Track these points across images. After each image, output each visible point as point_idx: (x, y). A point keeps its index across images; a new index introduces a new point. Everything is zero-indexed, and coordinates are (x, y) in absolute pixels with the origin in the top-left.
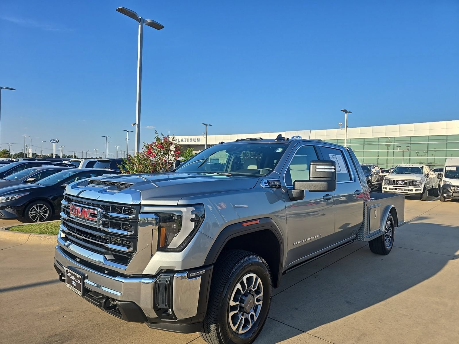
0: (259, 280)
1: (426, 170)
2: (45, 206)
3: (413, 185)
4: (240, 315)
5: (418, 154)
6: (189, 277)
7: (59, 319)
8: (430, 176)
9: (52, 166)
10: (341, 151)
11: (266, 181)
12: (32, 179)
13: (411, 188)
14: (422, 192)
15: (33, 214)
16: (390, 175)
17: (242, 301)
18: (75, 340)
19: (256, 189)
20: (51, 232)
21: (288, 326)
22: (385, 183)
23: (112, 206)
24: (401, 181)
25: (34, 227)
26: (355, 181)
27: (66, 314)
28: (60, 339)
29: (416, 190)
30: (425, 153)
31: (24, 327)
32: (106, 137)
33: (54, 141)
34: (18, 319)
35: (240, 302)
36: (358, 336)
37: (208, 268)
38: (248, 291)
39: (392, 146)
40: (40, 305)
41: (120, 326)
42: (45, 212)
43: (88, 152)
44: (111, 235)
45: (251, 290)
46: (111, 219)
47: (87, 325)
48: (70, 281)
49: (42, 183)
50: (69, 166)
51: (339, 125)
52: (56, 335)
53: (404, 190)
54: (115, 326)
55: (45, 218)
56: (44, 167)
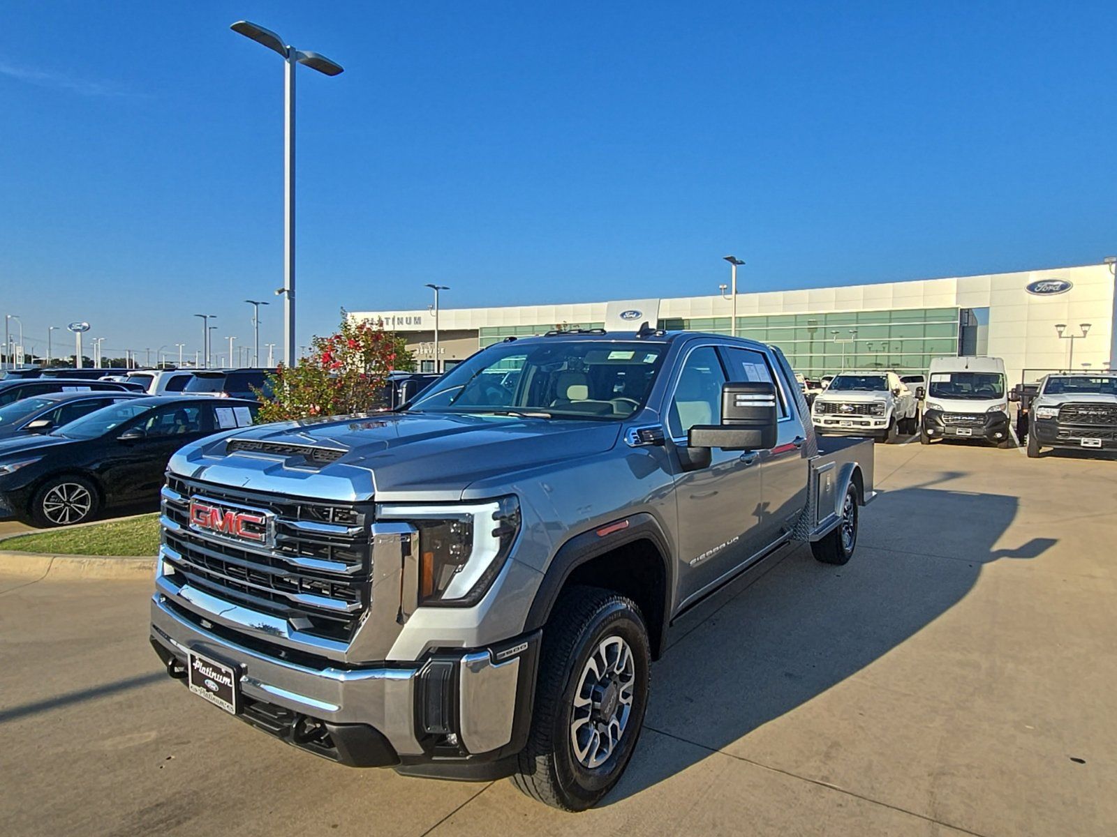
0: (628, 652)
1: (894, 381)
2: (81, 488)
3: (870, 414)
4: (592, 728)
5: (870, 348)
6: (495, 661)
7: (159, 764)
8: (902, 394)
9: (87, 391)
10: (764, 354)
11: (635, 430)
12: (43, 423)
13: (866, 418)
14: (887, 426)
15: (54, 506)
16: (827, 393)
17: (596, 696)
18: (207, 813)
19: (615, 449)
20: (105, 550)
21: (680, 741)
22: (817, 411)
23: (302, 505)
24: (847, 405)
25: (60, 538)
26: (792, 418)
27: (175, 750)
28: (170, 816)
29: (876, 424)
30: (884, 345)
31: (76, 791)
32: (205, 317)
33: (79, 328)
34: (56, 775)
35: (594, 700)
36: (825, 749)
37: (533, 638)
38: (607, 676)
39: (821, 332)
40: (105, 732)
41: (308, 769)
42: (83, 501)
43: (161, 352)
44: (301, 572)
45: (614, 673)
46: (301, 536)
47: (231, 774)
48: (200, 680)
49: (71, 433)
50: (130, 390)
51: (721, 289)
52: (157, 805)
53: (854, 423)
54: (296, 771)
55: (83, 515)
56: (68, 392)
